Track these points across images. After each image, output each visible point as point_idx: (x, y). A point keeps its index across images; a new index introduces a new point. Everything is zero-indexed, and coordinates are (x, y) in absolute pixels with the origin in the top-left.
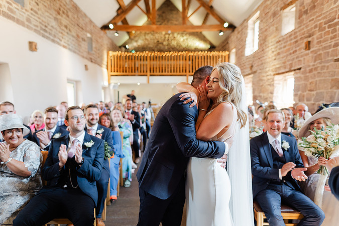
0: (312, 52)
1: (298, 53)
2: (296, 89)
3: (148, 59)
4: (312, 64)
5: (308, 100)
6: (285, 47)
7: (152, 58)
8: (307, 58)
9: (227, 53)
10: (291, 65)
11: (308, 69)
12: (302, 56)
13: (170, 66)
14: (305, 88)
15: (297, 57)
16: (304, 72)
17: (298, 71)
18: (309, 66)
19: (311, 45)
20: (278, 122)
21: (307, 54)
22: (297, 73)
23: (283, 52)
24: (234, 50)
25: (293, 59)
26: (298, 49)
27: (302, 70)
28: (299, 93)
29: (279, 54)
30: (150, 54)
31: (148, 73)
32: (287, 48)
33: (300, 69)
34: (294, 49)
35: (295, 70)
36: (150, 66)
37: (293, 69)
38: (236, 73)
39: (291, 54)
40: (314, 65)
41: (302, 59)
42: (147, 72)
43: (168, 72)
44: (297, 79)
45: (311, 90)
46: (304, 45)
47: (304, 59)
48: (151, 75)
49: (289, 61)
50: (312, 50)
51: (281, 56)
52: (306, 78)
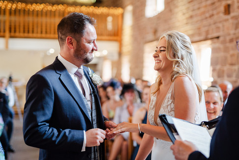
0: (233, 18)
1: (215, 17)
2: (214, 62)
3: (7, 13)
4: (232, 32)
5: (229, 76)
6: (199, 9)
7: (13, 12)
8: (227, 24)
9: (119, 11)
10: (207, 32)
11: (228, 38)
12: (220, 22)
13: (39, 25)
14: (224, 62)
15: (215, 23)
16: (224, 42)
17: (216, 40)
18: (229, 34)
19: (231, 10)
20: (214, 103)
21: (227, 20)
22: (214, 43)
23: (196, 15)
24: (130, 8)
25: (210, 25)
26: (215, 12)
27: (221, 39)
28: (218, 67)
29: (191, 17)
30: (9, 5)
31: (7, 34)
32: (202, 10)
33: (218, 38)
34: (211, 13)
35: (212, 39)
36: (10, 23)
37: (210, 36)
38: (184, 42)
39: (206, 18)
40: (234, 34)
41: (220, 25)
42: (4, 31)
43: (37, 33)
44: (214, 51)
45: (232, 64)
46: (222, 9)
47: (223, 26)
48: (11, 37)
49: (204, 26)
50: (232, 14)
51: (195, 19)
52: (226, 50)
